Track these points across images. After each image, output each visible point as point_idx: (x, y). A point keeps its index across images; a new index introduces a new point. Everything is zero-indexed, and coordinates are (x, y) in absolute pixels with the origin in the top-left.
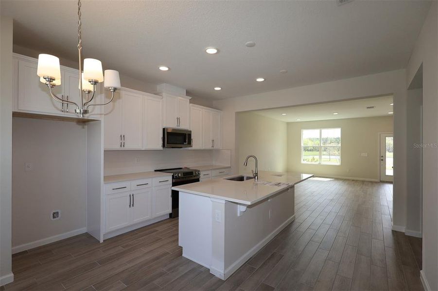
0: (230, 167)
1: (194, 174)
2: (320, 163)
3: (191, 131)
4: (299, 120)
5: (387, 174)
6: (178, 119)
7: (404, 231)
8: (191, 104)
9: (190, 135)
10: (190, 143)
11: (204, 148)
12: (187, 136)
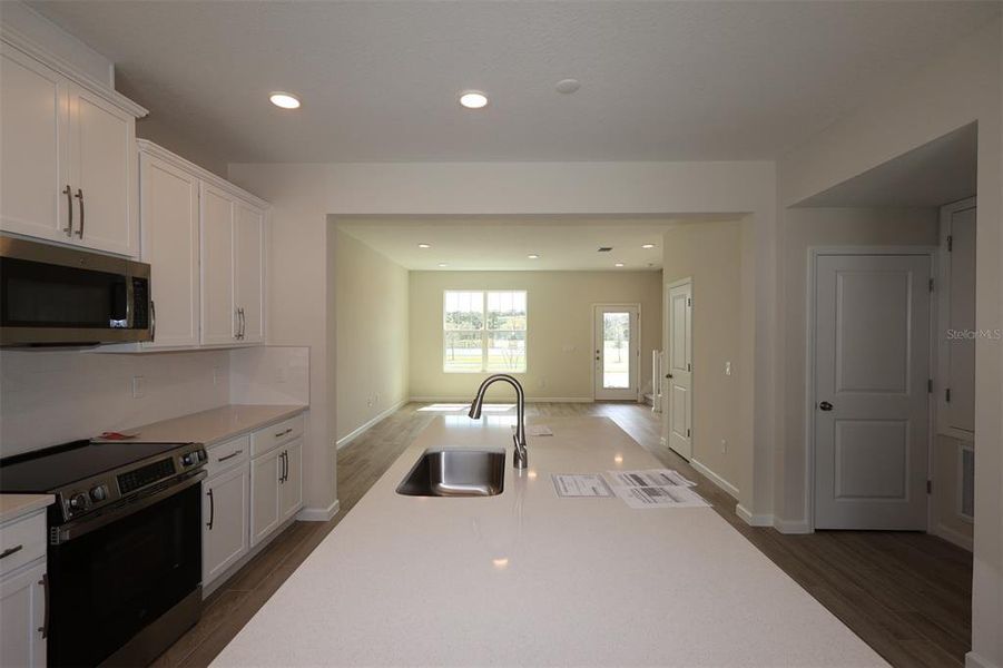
0: (307, 409)
1: (180, 469)
2: (484, 371)
3: (148, 267)
4: (443, 267)
5: (606, 385)
6: (74, 197)
7: (770, 524)
8: (145, 143)
9: (143, 286)
10: (143, 320)
11: (204, 342)
12: (130, 287)
